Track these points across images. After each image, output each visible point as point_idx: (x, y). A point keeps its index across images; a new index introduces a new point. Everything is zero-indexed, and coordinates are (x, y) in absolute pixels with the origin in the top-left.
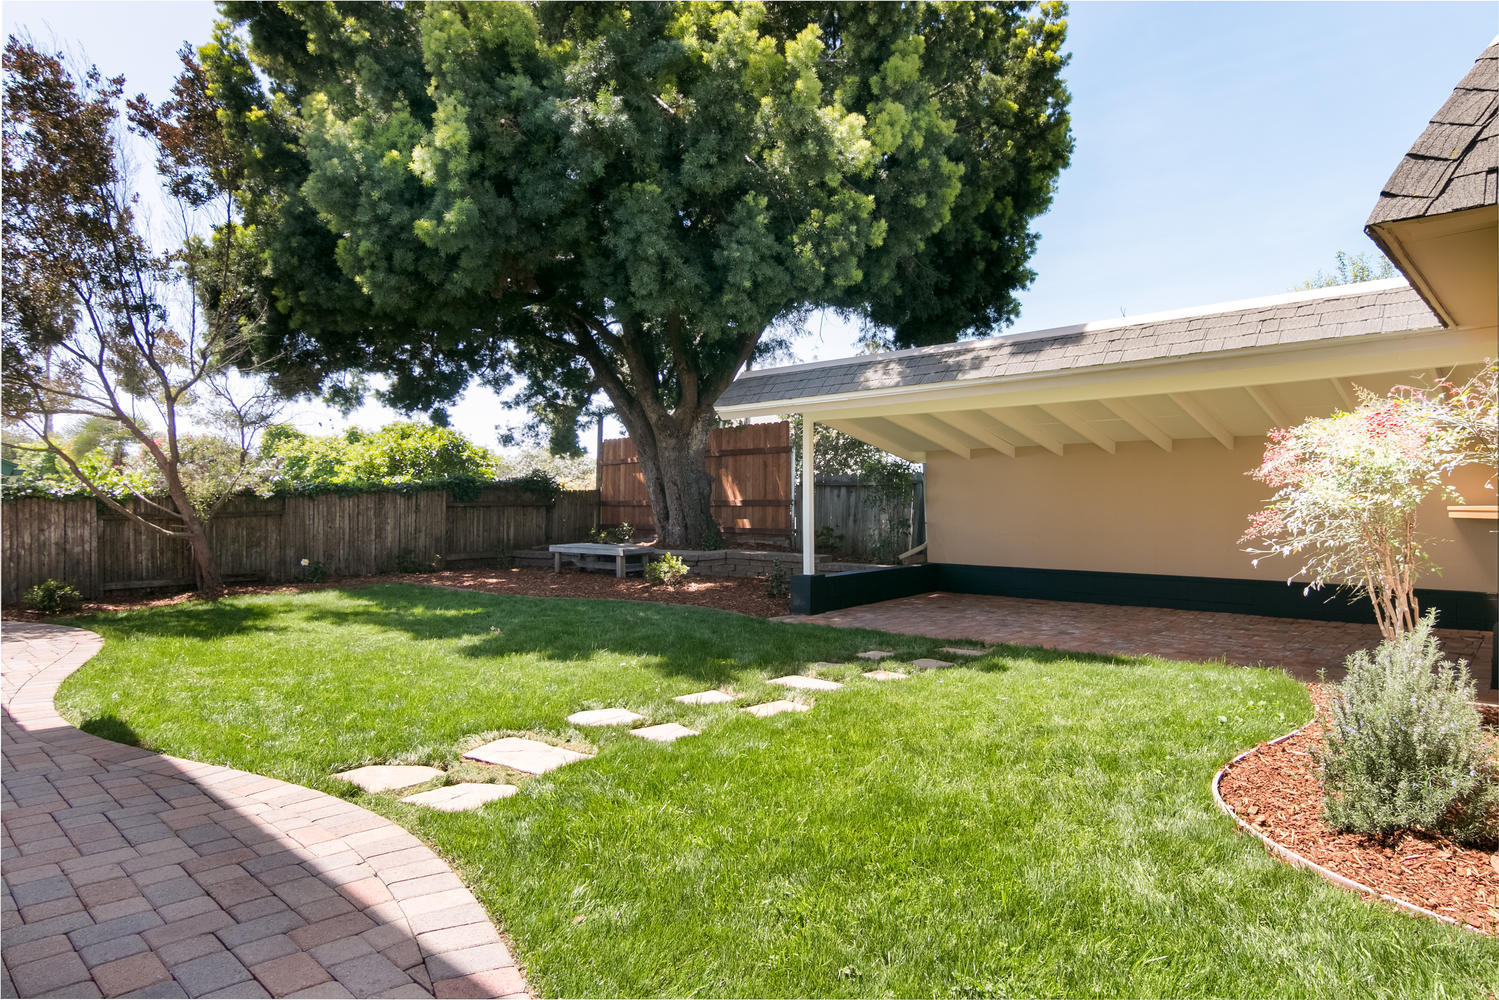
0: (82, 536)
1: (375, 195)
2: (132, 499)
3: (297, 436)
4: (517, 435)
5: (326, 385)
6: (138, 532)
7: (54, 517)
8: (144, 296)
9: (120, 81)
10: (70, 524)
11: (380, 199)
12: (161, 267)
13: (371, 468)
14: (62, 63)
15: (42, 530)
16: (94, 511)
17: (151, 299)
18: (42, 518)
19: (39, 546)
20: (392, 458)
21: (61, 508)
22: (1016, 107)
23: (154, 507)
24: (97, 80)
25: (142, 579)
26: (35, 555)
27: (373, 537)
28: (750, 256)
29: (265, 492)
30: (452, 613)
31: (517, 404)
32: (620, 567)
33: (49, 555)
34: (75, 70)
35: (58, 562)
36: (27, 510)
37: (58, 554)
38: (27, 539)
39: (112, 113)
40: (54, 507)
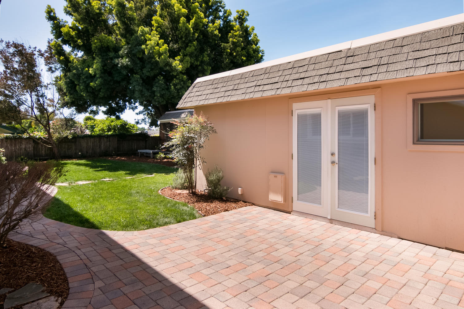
0: (30, 147)
1: (83, 77)
2: (40, 138)
3: (93, 119)
4: (140, 122)
5: (89, 110)
6: (42, 146)
7: (23, 143)
8: (43, 93)
9: (36, 48)
10: (27, 144)
11: (84, 78)
12: (46, 87)
13: (103, 130)
14: (24, 45)
15: (21, 145)
16: (32, 141)
17: (44, 93)
18: (21, 143)
19: (20, 149)
20: (109, 128)
21: (25, 140)
22: (229, 51)
23: (45, 140)
24: (31, 48)
25: (43, 157)
26: (19, 151)
27: (98, 148)
28: (159, 89)
29: (70, 137)
30: (105, 164)
31: (140, 114)
32: (151, 155)
33: (22, 151)
34: (26, 46)
35: (24, 152)
36: (18, 141)
37: (24, 151)
38: (18, 147)
39: (35, 54)
40: (24, 140)
